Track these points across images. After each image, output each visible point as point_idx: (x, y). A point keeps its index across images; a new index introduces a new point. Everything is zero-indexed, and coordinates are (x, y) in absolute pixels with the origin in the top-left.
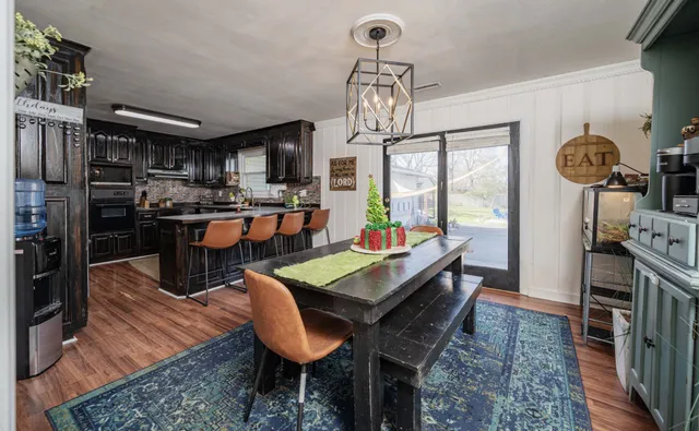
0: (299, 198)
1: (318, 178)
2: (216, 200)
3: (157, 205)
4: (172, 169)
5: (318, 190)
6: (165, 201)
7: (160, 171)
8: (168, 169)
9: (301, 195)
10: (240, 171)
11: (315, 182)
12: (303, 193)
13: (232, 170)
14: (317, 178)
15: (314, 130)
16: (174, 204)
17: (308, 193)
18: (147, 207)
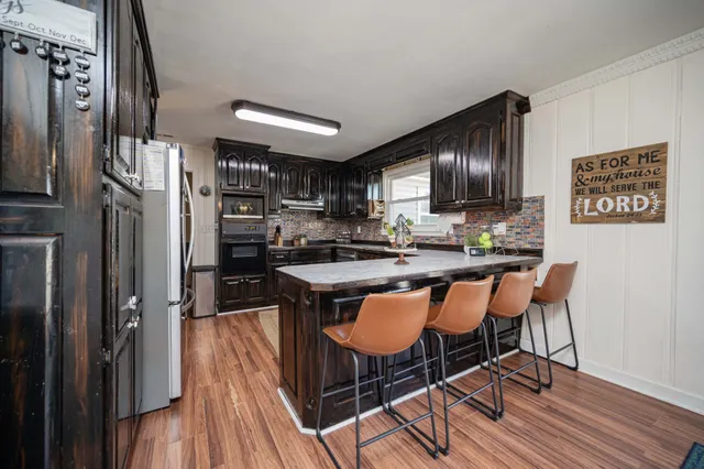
0: (493, 237)
1: (539, 202)
2: (355, 238)
3: (292, 243)
4: (307, 200)
5: (537, 223)
6: (299, 238)
7: (295, 202)
8: (303, 200)
9: (496, 233)
10: (385, 199)
11: (526, 210)
12: (501, 228)
13: (376, 197)
14: (533, 200)
15: (529, 110)
16: (309, 243)
17: (510, 228)
18: (280, 246)
